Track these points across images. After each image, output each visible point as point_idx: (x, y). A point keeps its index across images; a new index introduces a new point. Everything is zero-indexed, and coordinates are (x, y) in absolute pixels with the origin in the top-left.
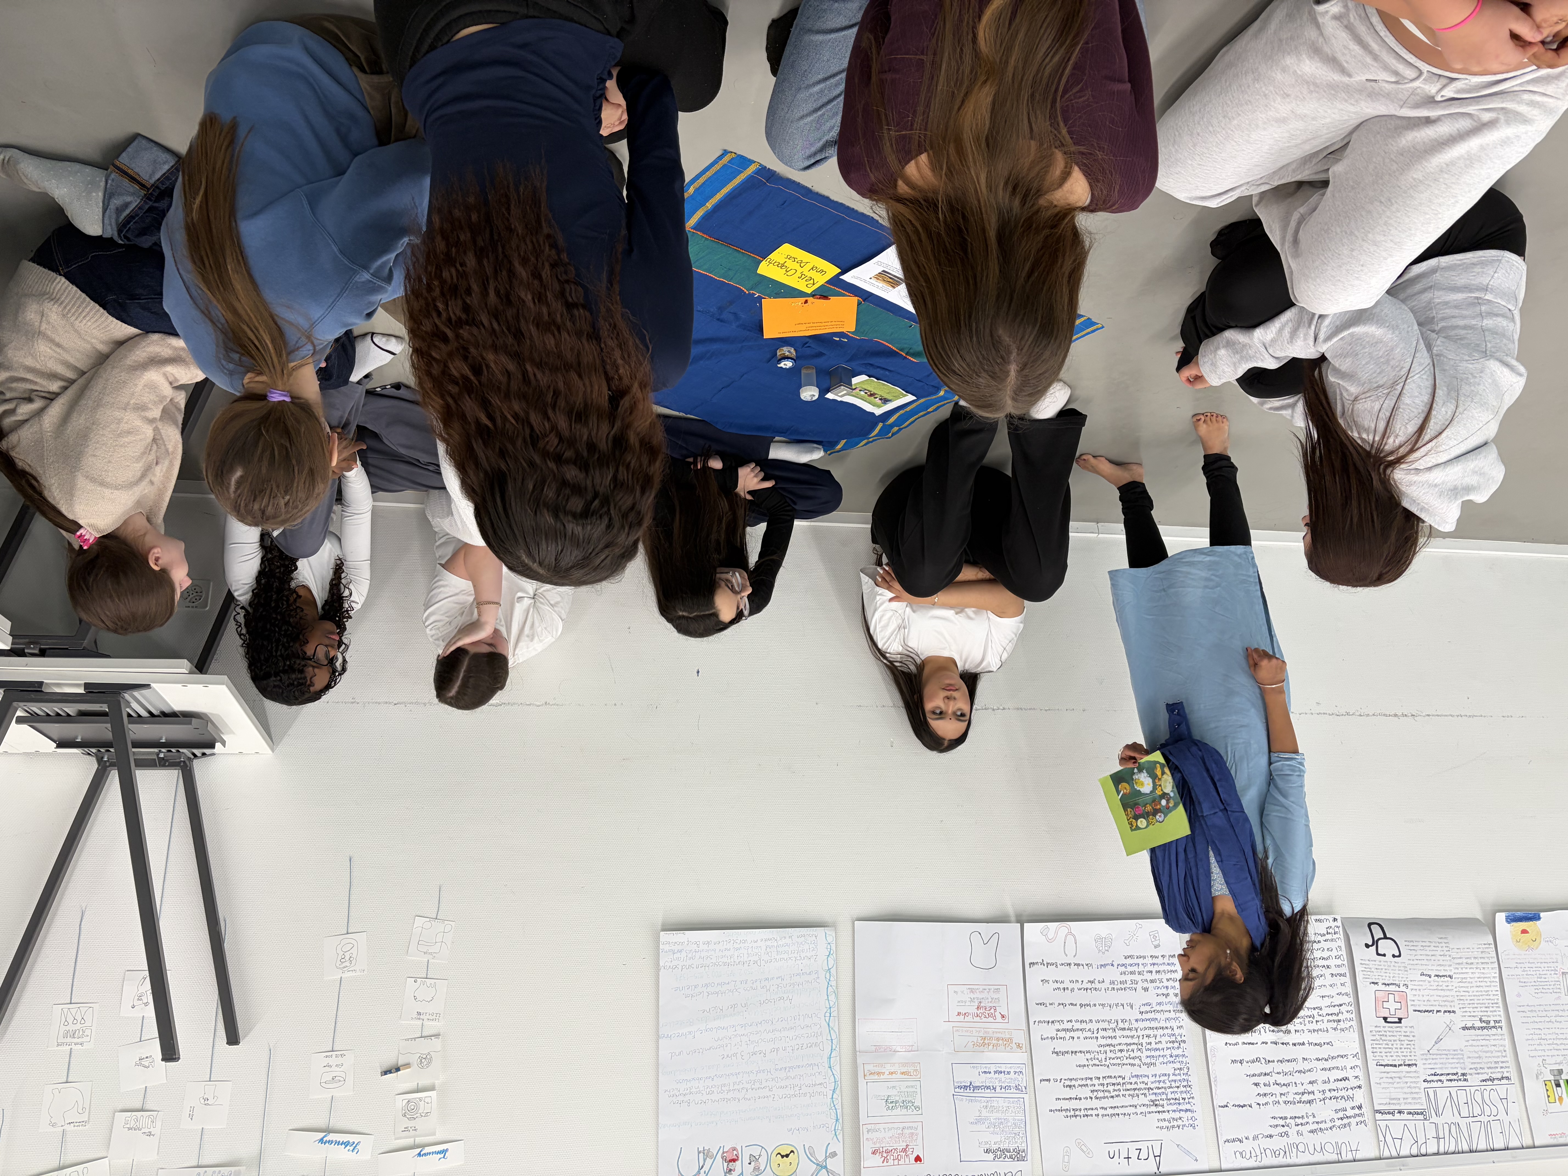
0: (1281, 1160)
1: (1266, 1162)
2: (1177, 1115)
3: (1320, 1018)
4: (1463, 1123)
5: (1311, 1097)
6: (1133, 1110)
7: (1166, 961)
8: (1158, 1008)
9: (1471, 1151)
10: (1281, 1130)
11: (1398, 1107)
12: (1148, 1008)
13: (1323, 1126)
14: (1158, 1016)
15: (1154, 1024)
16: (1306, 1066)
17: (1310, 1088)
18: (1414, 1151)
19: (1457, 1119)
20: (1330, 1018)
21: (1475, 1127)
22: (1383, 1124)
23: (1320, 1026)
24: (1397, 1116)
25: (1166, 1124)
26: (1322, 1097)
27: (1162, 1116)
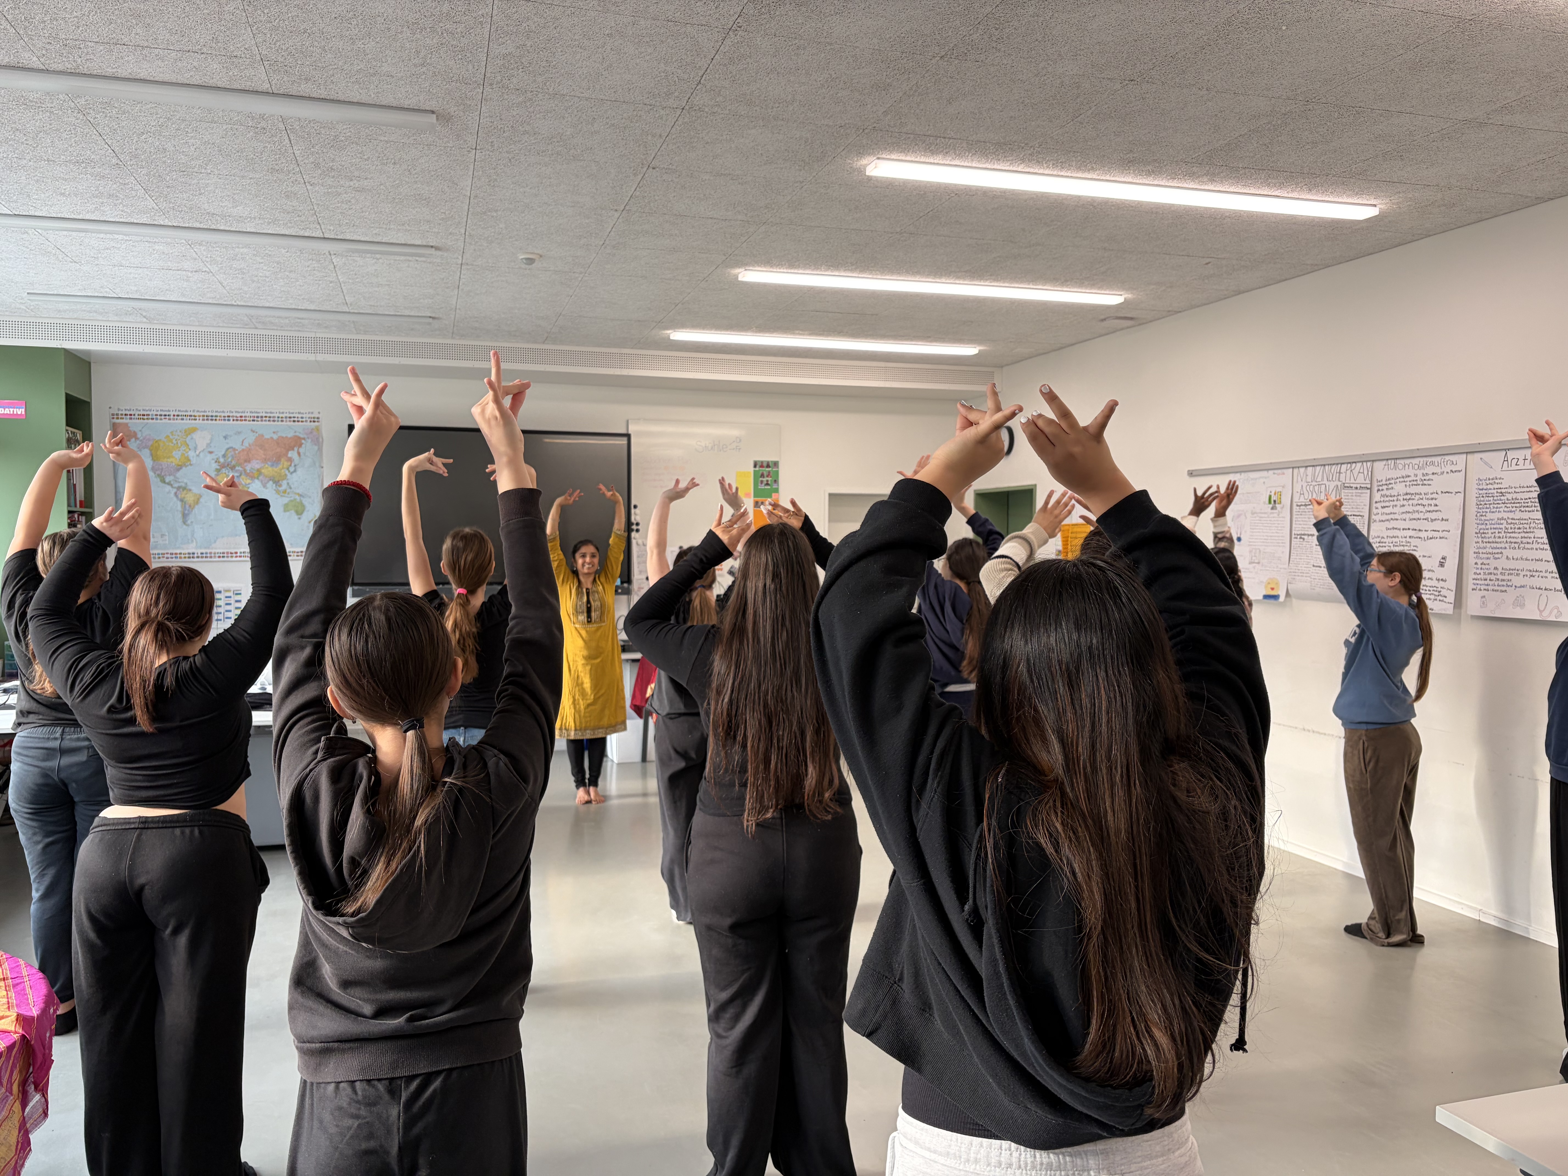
0: (1430, 459)
1: (1438, 459)
2: (1489, 486)
3: (1390, 545)
4: (1325, 482)
5: (1405, 497)
6: (1517, 490)
7: (1479, 587)
8: (1489, 556)
9: (1324, 465)
10: (1427, 478)
11: (1357, 491)
12: (1496, 556)
13: (1402, 480)
14: (1491, 551)
15: (1495, 545)
16: (1404, 516)
17: (1405, 502)
18: (1354, 465)
19: (1327, 483)
20: (1384, 544)
21: (1319, 479)
22: (1368, 481)
23: (1390, 540)
24: (1358, 486)
25: (1496, 481)
26: (1399, 497)
27: (1499, 486)
